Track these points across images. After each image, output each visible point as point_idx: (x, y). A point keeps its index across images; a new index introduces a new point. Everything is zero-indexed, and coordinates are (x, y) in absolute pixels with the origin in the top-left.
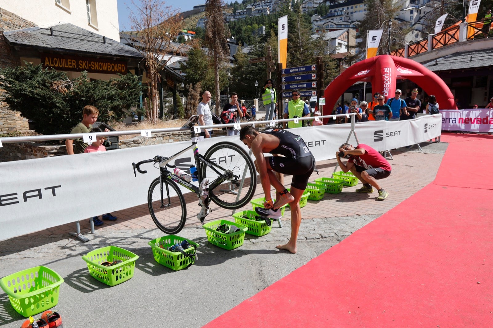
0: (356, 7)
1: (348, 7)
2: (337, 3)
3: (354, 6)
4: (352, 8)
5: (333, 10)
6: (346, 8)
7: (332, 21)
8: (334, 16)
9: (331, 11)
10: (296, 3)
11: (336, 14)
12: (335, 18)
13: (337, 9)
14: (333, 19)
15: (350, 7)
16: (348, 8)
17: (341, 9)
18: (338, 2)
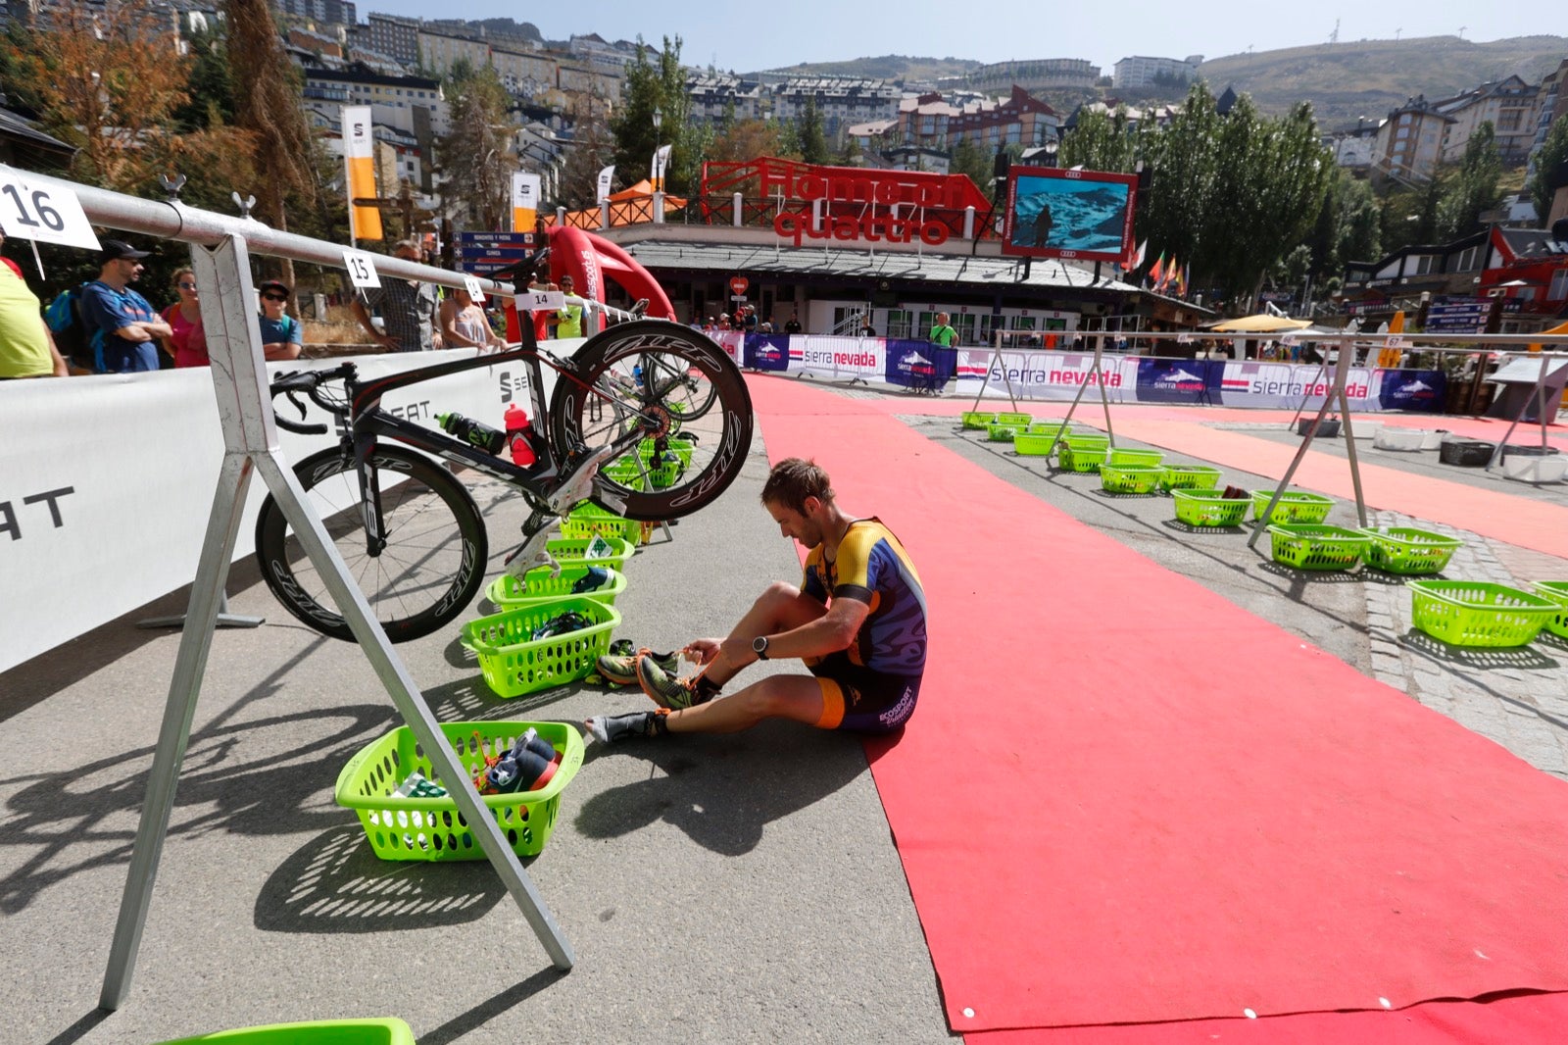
0: (377, 91)
1: (357, 84)
2: (320, 67)
3: (373, 87)
4: (367, 90)
5: (317, 83)
6: (351, 86)
7: (317, 109)
8: (322, 98)
9: (313, 85)
10: (193, 30)
11: (328, 94)
12: (325, 104)
13: (329, 84)
14: (320, 106)
15: (362, 86)
16: (357, 89)
17: (339, 85)
18: (325, 66)
